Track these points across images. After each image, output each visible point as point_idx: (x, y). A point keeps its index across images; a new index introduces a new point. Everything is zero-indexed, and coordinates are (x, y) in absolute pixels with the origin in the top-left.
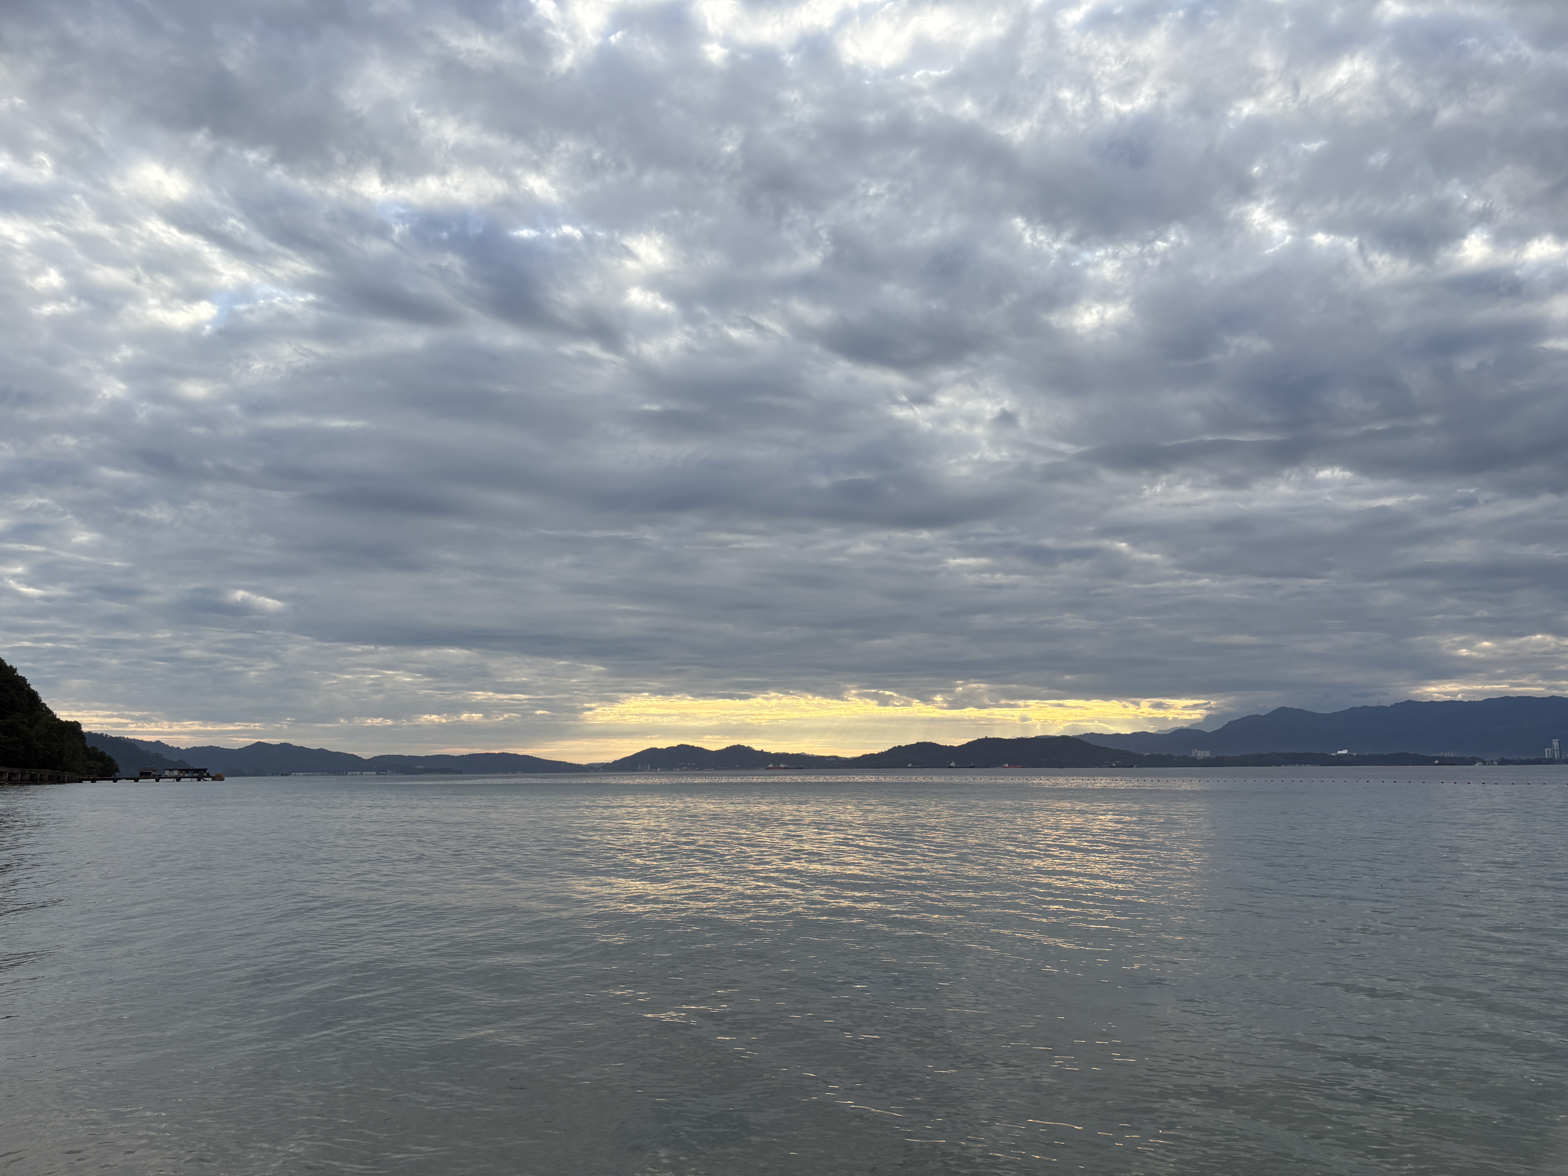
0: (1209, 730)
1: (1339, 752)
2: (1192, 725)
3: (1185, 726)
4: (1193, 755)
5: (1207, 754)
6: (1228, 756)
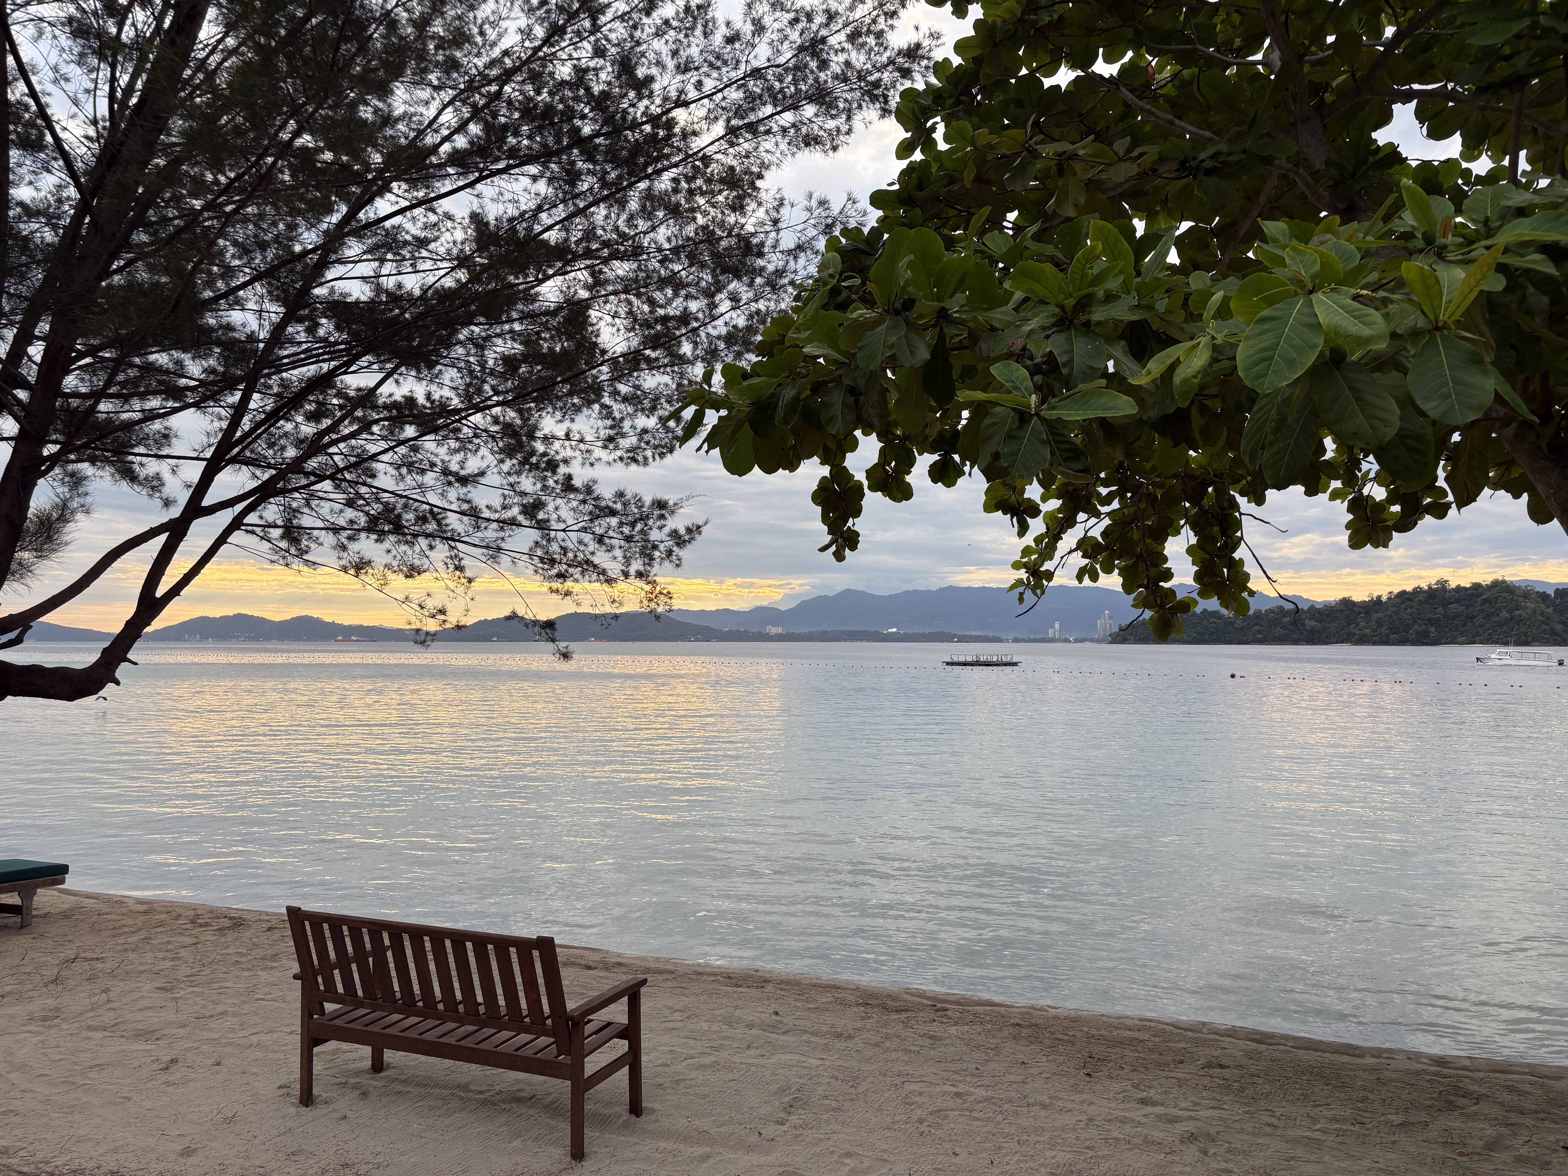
4: (768, 632)
5: (779, 630)
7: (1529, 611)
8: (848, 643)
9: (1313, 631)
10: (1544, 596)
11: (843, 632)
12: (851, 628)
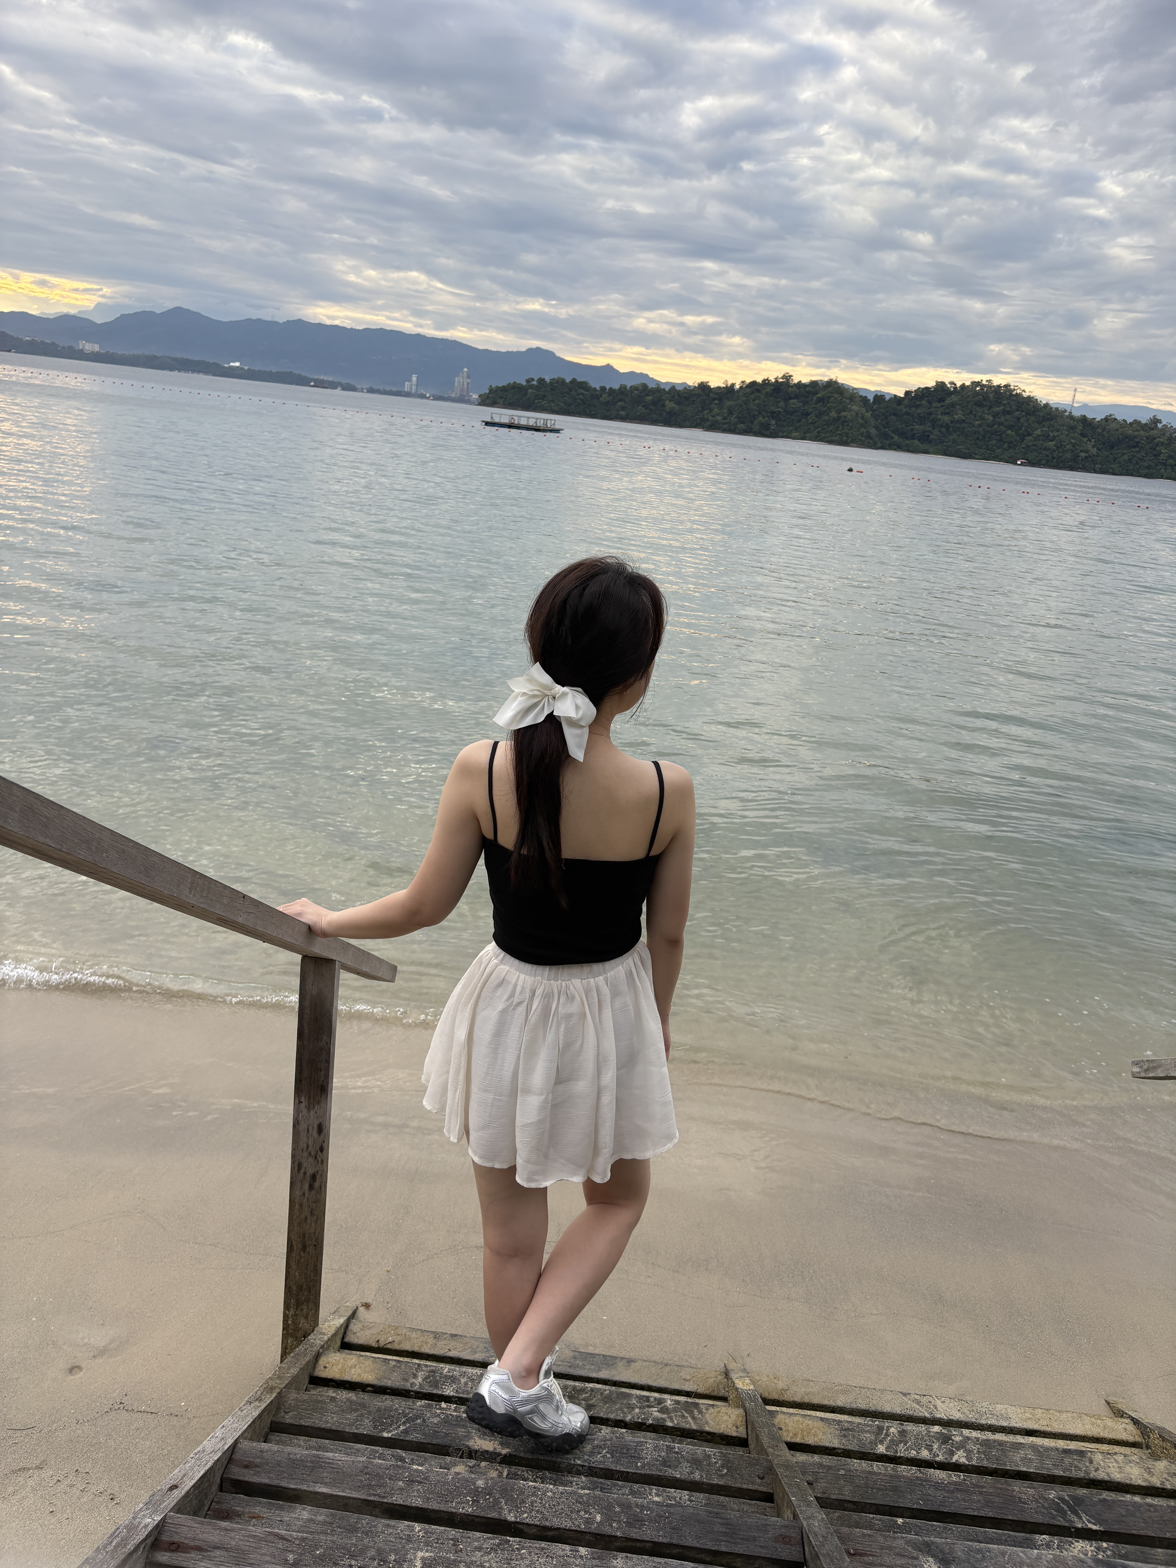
0: (99, 320)
1: (232, 364)
2: (80, 312)
3: (73, 312)
4: (81, 348)
5: (96, 348)
6: (120, 353)
7: (854, 414)
8: (182, 374)
9: (671, 413)
10: (864, 400)
11: (175, 359)
12: (185, 356)
